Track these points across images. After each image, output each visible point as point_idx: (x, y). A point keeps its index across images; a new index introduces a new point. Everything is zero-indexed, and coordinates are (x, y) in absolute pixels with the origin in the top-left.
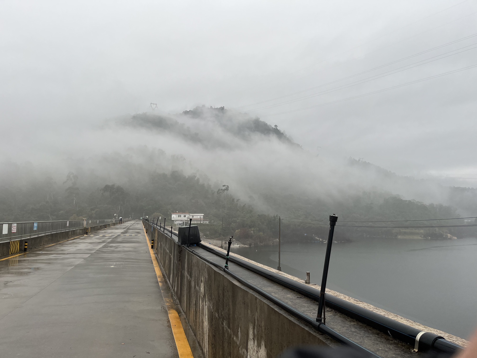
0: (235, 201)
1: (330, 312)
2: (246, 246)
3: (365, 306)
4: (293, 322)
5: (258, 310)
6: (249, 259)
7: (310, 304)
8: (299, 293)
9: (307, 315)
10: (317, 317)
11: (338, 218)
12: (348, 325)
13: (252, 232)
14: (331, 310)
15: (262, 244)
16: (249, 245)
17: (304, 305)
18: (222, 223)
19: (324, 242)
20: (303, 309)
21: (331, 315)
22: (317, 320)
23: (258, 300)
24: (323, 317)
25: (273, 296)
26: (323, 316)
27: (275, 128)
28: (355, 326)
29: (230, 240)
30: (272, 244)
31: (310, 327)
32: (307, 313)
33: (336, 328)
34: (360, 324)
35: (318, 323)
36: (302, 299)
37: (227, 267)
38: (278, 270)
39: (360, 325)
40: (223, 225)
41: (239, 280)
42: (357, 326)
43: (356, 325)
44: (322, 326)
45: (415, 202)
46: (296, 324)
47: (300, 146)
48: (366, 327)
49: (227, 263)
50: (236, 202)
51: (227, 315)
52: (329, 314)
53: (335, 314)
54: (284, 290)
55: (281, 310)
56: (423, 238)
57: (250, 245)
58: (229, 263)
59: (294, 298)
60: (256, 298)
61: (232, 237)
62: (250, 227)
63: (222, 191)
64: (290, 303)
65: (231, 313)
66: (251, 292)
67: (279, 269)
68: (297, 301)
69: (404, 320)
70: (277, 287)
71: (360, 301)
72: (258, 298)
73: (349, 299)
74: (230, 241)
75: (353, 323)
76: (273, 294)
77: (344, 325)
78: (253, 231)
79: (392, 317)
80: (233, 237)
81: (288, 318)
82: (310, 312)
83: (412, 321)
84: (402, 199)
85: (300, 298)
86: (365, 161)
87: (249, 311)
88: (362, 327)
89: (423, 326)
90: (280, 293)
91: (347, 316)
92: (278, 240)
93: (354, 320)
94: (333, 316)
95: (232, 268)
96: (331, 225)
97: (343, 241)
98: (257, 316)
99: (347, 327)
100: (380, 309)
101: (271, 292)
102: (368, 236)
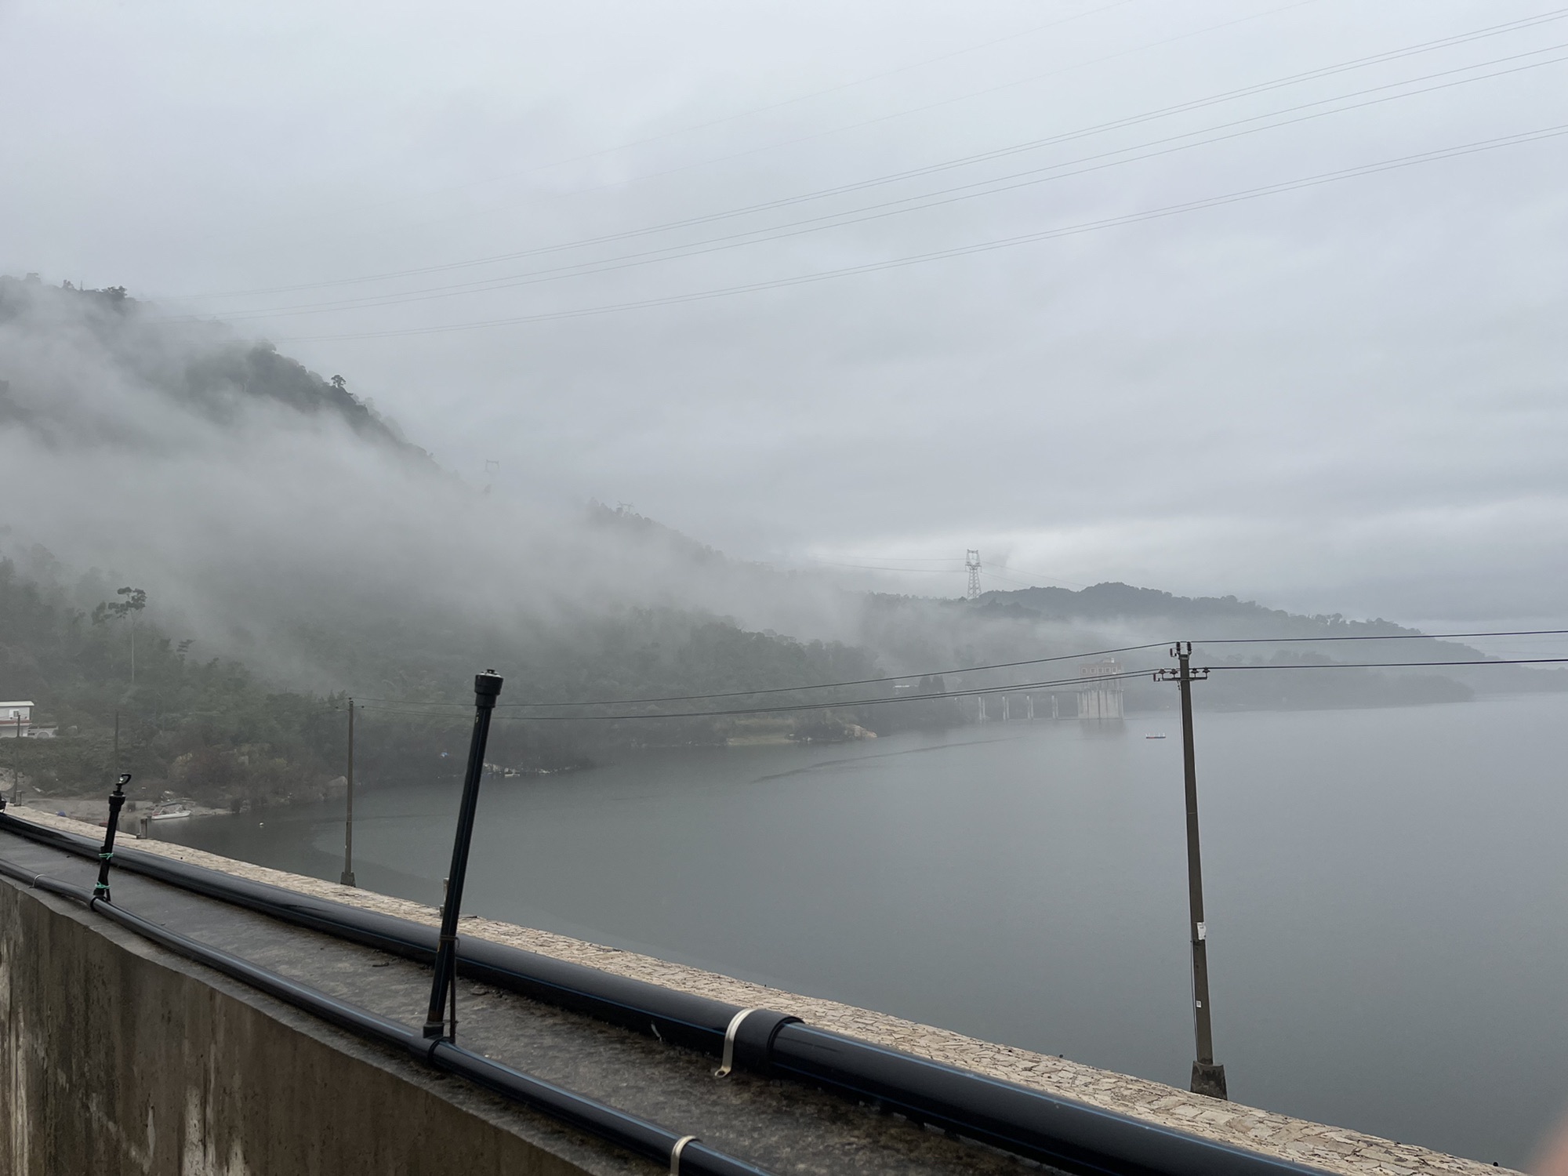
0: (174, 646)
1: (480, 999)
2: (220, 812)
3: (629, 961)
4: (342, 1054)
5: (221, 1036)
6: (228, 859)
7: (415, 983)
8: (384, 952)
9: (398, 1021)
10: (428, 1023)
11: (503, 683)
12: (535, 1031)
13: (243, 758)
14: (486, 990)
15: (283, 800)
16: (229, 808)
17: (393, 987)
18: (117, 732)
19: (507, 773)
20: (387, 1003)
21: (485, 1006)
22: (428, 1033)
23: (218, 999)
24: (449, 1018)
25: (280, 976)
26: (447, 1015)
27: (334, 387)
28: (558, 1028)
29: (116, 790)
30: (321, 795)
31: (402, 1061)
32: (399, 1013)
33: (492, 1046)
34: (574, 1018)
35: (429, 1042)
36: (393, 968)
37: (105, 895)
38: (342, 883)
39: (573, 1023)
40: (121, 738)
41: (153, 938)
42: (562, 1028)
43: (560, 1024)
44: (443, 1049)
45: (773, 637)
46: (353, 1059)
47: (428, 454)
48: (589, 1025)
49: (103, 879)
50: (179, 650)
51: (102, 1074)
52: (477, 1006)
53: (496, 1000)
54: (327, 949)
55: (303, 1020)
56: (792, 741)
57: (236, 805)
58: (112, 876)
59: (360, 970)
60: (213, 992)
61: (127, 777)
62: (236, 741)
63: (114, 610)
64: (345, 990)
65: (119, 1060)
66: (194, 972)
67: (348, 880)
68: (371, 979)
69: (738, 985)
70: (304, 940)
71: (616, 951)
72: (220, 992)
73: (583, 948)
74: (118, 792)
75: (550, 1021)
76: (283, 969)
77: (520, 1033)
78: (247, 757)
79: (706, 982)
80: (130, 776)
81: (328, 1043)
82: (411, 1008)
83: (759, 986)
84: (739, 628)
85: (385, 965)
86: (637, 514)
87: (186, 1046)
88: (578, 1028)
89: (789, 995)
90: (310, 961)
91: (534, 1003)
92: (344, 779)
93: (557, 1010)
94: (491, 1008)
95: (125, 893)
96: (480, 708)
97: (566, 769)
98: (216, 1059)
99: (531, 1036)
100: (673, 965)
101: (277, 962)
102: (644, 745)
